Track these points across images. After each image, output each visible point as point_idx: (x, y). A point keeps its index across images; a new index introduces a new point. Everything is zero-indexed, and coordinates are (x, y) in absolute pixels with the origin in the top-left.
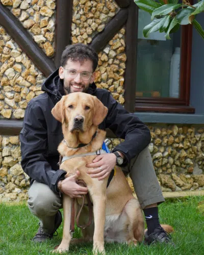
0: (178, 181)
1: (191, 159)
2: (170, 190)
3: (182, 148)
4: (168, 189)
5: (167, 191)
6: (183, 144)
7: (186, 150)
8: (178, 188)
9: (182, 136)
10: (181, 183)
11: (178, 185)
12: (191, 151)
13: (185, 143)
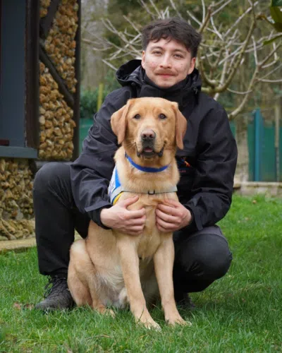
0: (10, 227)
1: (16, 200)
2: (6, 238)
3: (8, 187)
4: (4, 238)
5: (4, 240)
6: (9, 183)
7: (11, 189)
8: (12, 236)
9: (8, 173)
10: (13, 229)
11: (12, 232)
12: (16, 190)
13: (11, 180)
